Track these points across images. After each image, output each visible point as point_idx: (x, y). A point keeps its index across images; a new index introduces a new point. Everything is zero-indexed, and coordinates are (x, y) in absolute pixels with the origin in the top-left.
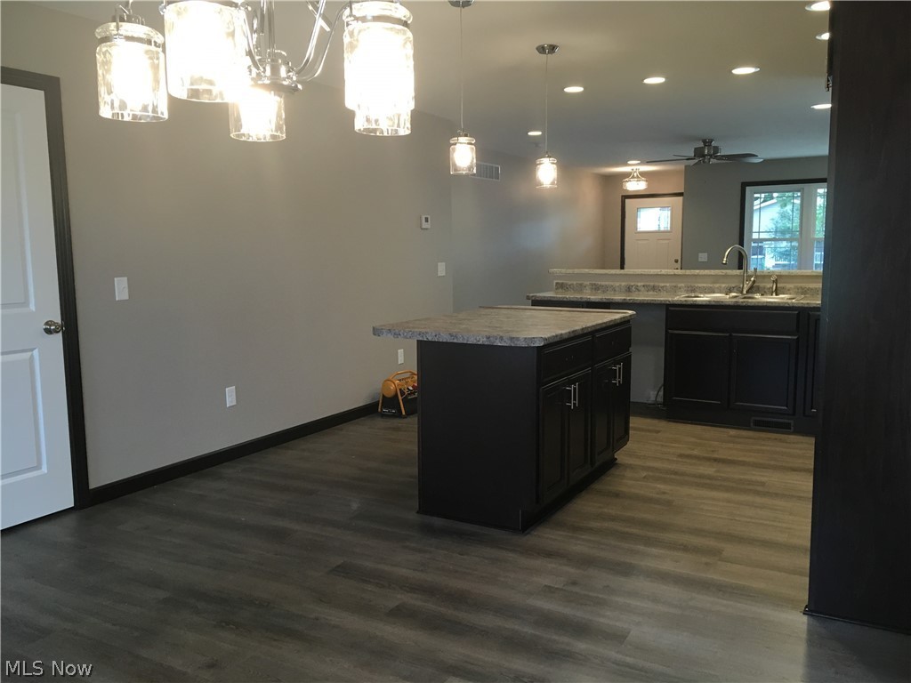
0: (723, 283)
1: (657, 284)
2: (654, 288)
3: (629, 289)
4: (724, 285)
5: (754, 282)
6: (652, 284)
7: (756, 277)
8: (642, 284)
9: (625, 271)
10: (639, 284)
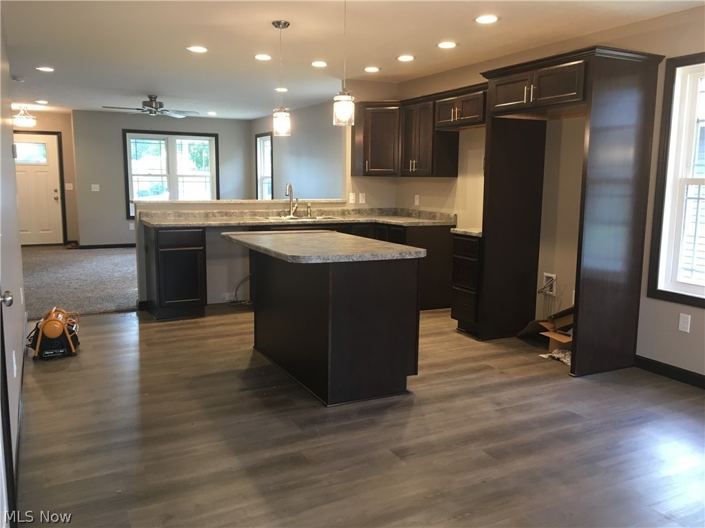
0: (275, 209)
1: (228, 211)
2: (226, 214)
5: (297, 207)
6: (224, 211)
7: (298, 204)
8: (218, 211)
10: (215, 211)
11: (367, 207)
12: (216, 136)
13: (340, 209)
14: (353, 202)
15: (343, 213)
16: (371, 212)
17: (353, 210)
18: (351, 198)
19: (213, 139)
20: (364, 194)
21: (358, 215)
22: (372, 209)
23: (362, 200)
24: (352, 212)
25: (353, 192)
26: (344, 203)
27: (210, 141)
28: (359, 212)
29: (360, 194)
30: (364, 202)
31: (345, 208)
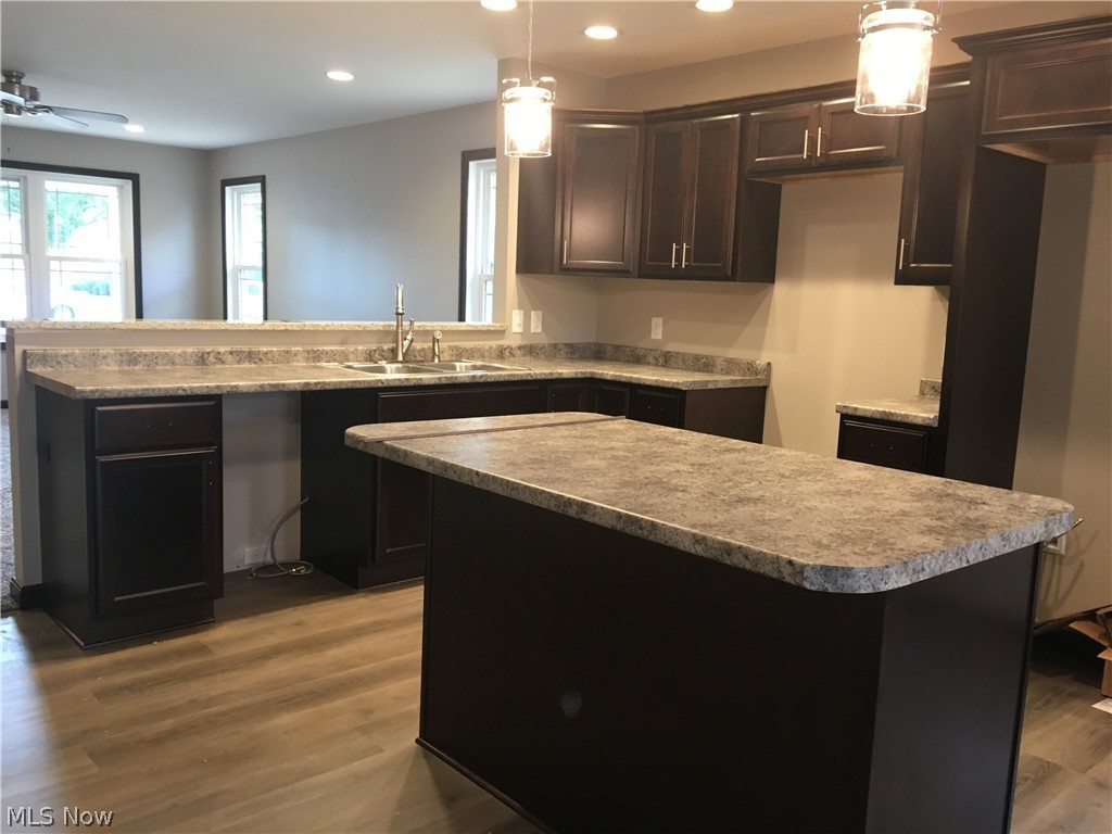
0: (361, 344)
3: (202, 360)
4: (360, 348)
5: (412, 341)
7: (414, 333)
9: (146, 323)
11: (544, 340)
12: (135, 179)
13: (494, 344)
14: (519, 330)
15: (501, 354)
16: (552, 352)
17: (520, 348)
18: (516, 321)
19: (129, 184)
20: (540, 312)
21: (528, 358)
22: (555, 346)
23: (536, 326)
24: (518, 352)
25: (520, 309)
26: (500, 333)
27: (121, 188)
28: (530, 351)
29: (533, 312)
30: (540, 330)
31: (505, 343)
